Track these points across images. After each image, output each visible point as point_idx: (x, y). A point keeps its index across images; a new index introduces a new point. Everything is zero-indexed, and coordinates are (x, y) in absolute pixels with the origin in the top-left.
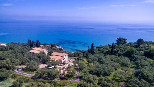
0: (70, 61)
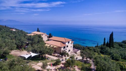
0: (76, 53)
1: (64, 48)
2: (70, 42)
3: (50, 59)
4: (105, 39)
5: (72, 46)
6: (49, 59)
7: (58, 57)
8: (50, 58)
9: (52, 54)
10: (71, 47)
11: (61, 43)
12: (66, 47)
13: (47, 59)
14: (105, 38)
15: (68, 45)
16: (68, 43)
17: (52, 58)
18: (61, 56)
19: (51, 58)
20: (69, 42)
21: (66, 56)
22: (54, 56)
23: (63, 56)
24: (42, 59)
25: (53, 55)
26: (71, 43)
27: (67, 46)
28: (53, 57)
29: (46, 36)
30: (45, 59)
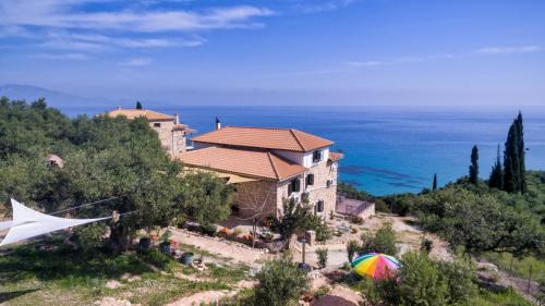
0: (357, 221)
1: (294, 186)
2: (326, 155)
3: (207, 260)
4: (474, 156)
5: (333, 177)
6: (191, 260)
7: (257, 246)
8: (205, 253)
9: (219, 228)
10: (328, 183)
11: (272, 157)
12: (303, 182)
13: (183, 260)
14: (475, 150)
15: (315, 172)
16: (310, 156)
17: (213, 256)
18: (281, 239)
19: (212, 250)
20: (317, 157)
21: (309, 235)
22: (232, 238)
23: (294, 237)
24: (136, 268)
25: (223, 235)
26: (330, 162)
27: (310, 180)
28: (224, 244)
29: (180, 133)
30: (161, 265)
